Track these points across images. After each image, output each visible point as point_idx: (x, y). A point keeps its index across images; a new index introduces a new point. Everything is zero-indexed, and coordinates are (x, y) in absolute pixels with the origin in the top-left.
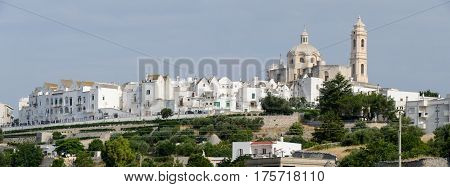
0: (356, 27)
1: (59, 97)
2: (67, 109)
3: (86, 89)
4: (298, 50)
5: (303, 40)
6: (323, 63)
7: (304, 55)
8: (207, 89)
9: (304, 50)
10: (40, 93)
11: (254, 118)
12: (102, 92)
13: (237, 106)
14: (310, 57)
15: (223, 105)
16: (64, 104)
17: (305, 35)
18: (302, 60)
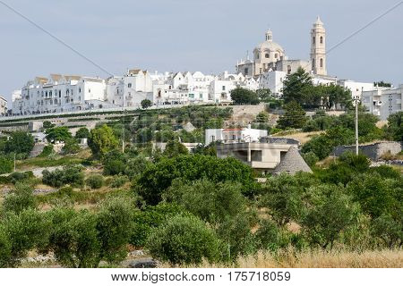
0: (315, 25)
1: (48, 90)
2: (56, 100)
3: (74, 82)
4: (264, 46)
5: (268, 37)
6: (286, 58)
7: (268, 50)
8: (183, 82)
9: (269, 47)
10: (32, 86)
11: (224, 107)
12: (88, 85)
13: (210, 97)
14: (274, 53)
15: (197, 96)
16: (53, 96)
17: (270, 33)
18: (267, 56)
